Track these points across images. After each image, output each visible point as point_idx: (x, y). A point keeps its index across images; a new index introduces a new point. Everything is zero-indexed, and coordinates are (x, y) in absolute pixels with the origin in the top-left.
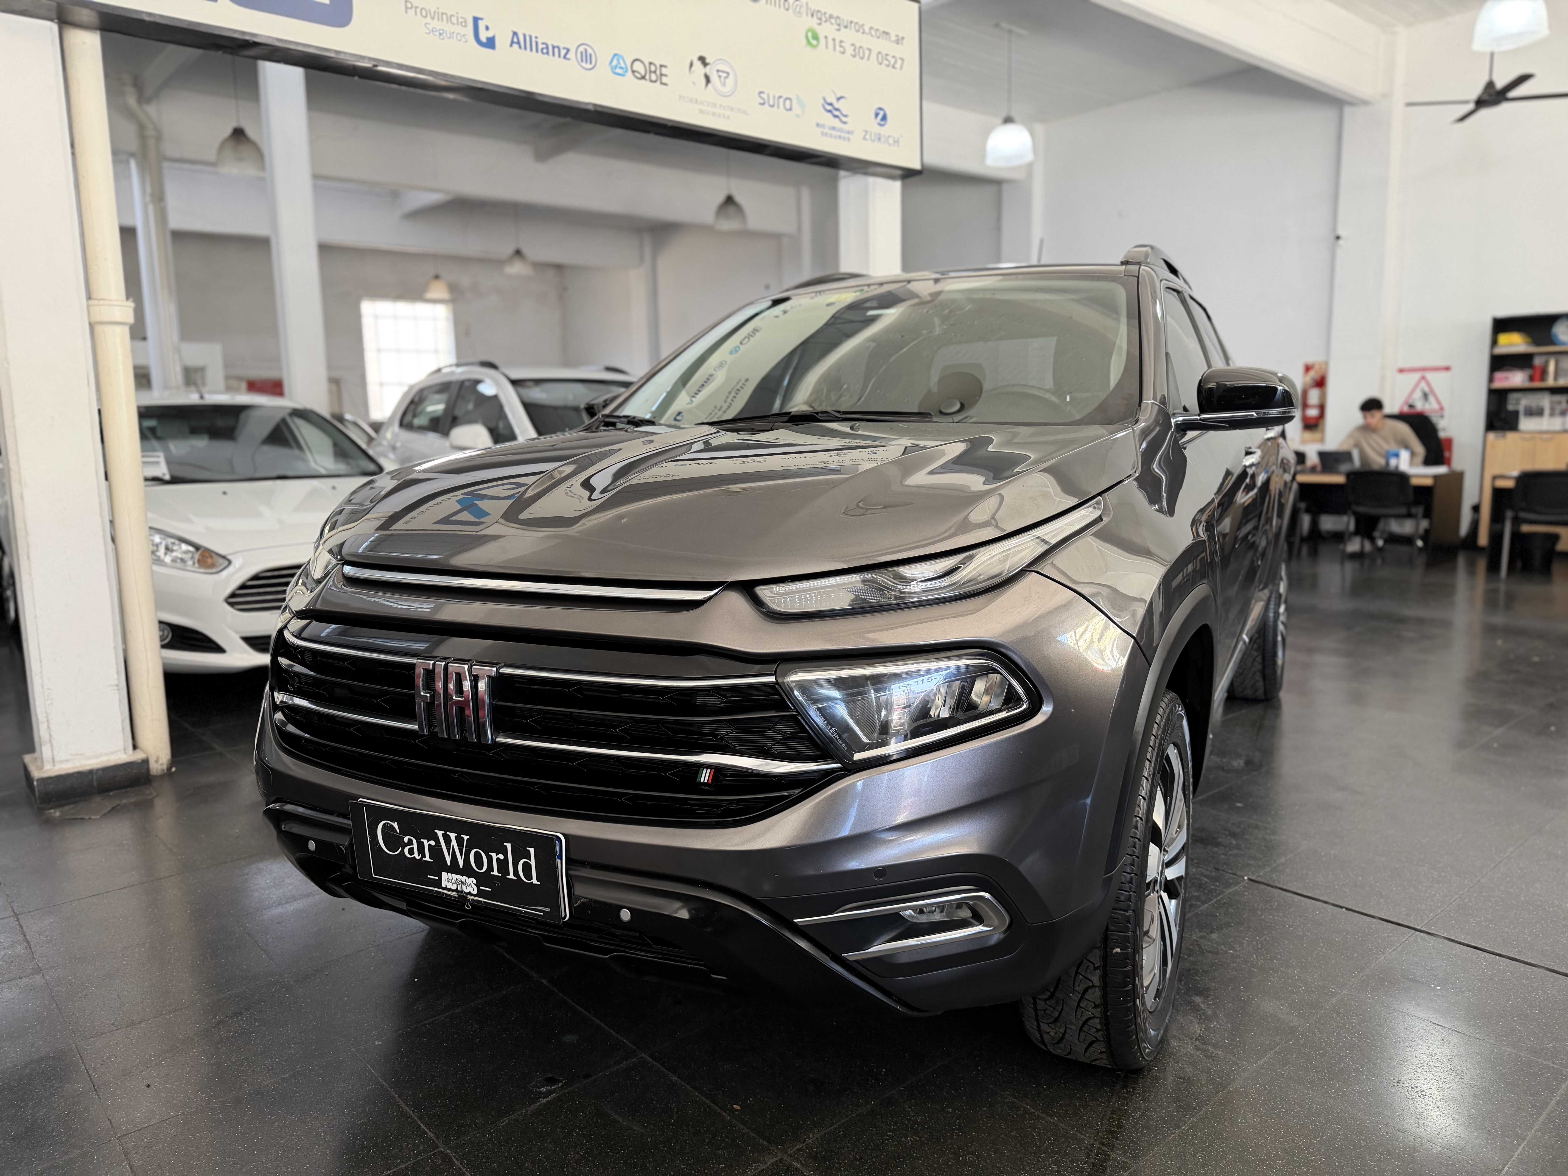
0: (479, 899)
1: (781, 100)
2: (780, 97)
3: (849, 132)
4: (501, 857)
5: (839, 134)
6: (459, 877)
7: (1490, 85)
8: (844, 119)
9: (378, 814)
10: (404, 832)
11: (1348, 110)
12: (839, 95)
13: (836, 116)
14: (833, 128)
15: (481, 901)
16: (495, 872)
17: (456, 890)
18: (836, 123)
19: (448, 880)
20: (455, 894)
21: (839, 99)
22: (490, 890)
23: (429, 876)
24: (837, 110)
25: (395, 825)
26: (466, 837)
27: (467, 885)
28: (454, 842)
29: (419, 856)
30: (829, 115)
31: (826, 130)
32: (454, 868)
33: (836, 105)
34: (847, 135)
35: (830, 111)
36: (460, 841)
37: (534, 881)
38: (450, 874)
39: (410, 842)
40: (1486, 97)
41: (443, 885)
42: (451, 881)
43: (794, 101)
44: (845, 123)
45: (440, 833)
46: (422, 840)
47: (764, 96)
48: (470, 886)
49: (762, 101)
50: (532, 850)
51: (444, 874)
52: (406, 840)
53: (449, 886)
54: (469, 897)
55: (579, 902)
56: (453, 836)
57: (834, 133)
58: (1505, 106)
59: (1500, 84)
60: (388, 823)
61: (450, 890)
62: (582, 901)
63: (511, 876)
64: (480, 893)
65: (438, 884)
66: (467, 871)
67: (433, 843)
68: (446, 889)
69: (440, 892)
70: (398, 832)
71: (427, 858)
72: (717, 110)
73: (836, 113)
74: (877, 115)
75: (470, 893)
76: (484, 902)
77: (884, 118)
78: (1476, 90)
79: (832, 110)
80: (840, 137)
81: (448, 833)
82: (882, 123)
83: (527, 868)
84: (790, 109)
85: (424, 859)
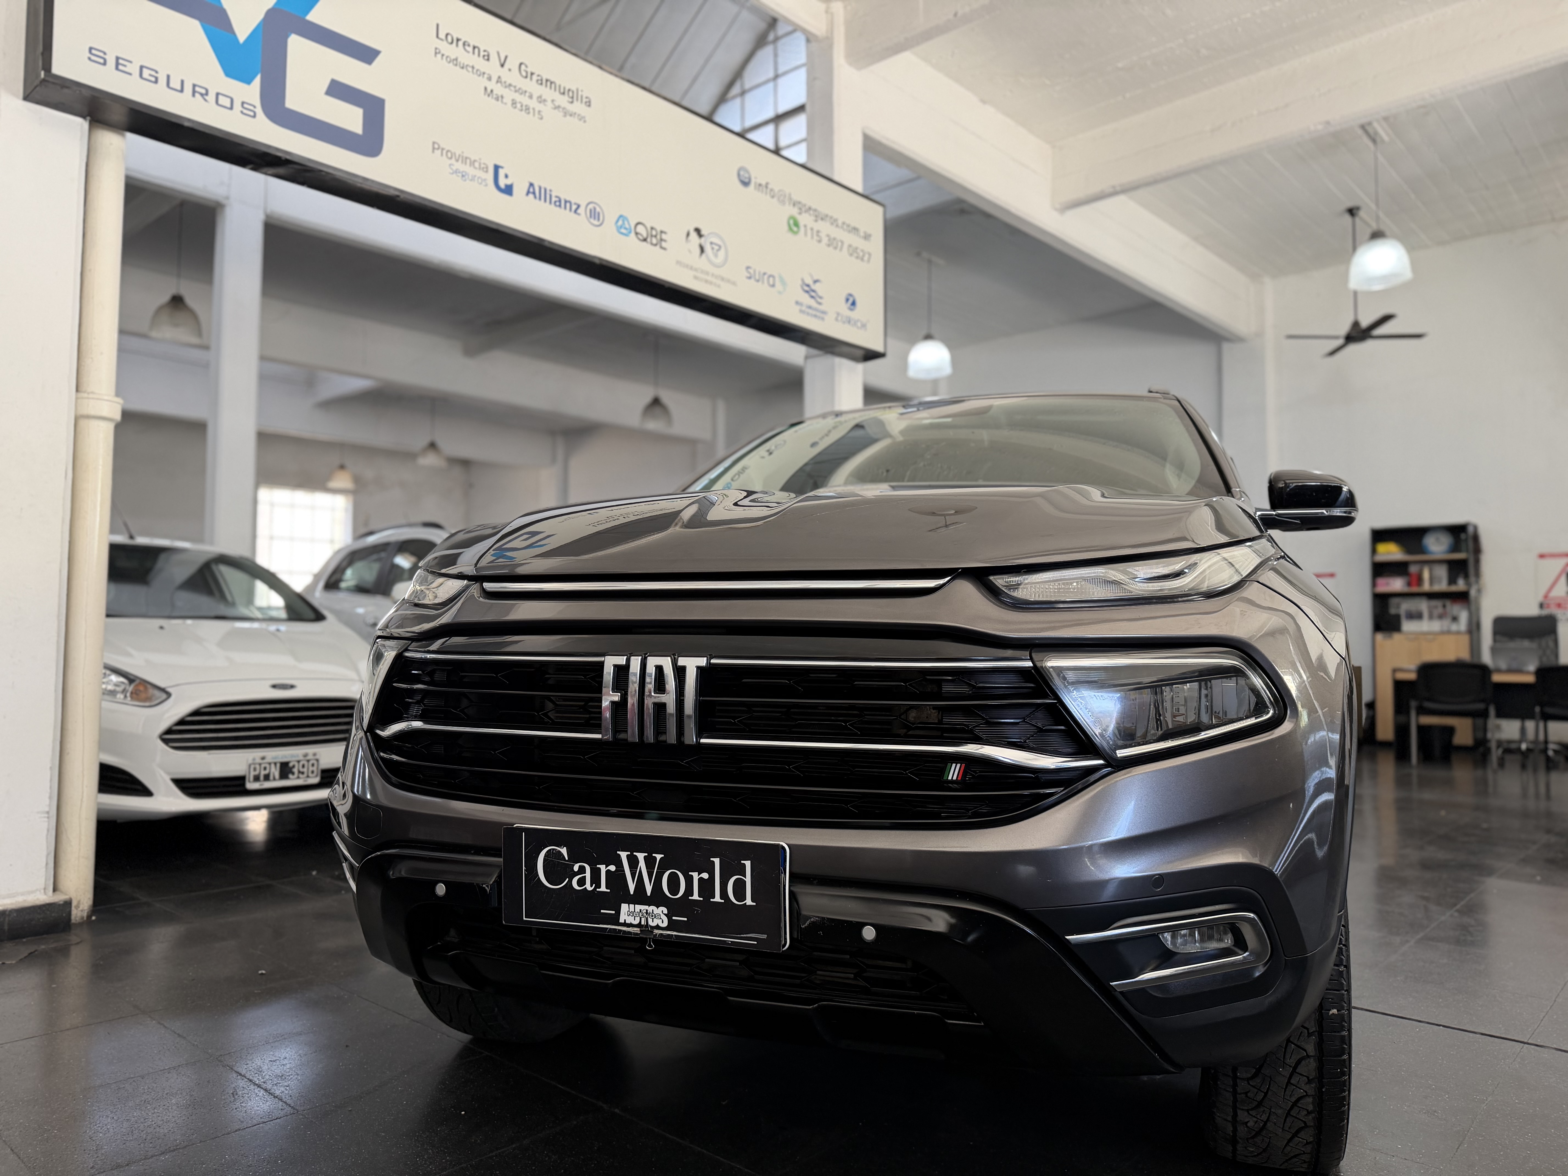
0: (669, 933)
1: (766, 277)
2: (765, 274)
3: (824, 312)
4: (705, 876)
5: (814, 313)
6: (644, 908)
7: (1356, 324)
8: (819, 300)
9: (540, 838)
10: (574, 858)
11: (1226, 346)
12: (816, 278)
13: (812, 297)
14: (810, 307)
15: (672, 935)
16: (696, 896)
17: (639, 925)
18: (812, 302)
19: (629, 914)
20: (637, 930)
21: (816, 282)
22: (686, 919)
23: (602, 911)
24: (814, 291)
25: (564, 851)
26: (659, 857)
27: (655, 916)
28: (642, 864)
29: (591, 886)
30: (806, 295)
31: (804, 308)
32: (640, 897)
33: (813, 287)
34: (822, 315)
35: (807, 292)
36: (649, 862)
37: (749, 901)
38: (632, 906)
39: (582, 870)
40: (1354, 334)
41: (622, 921)
42: (633, 914)
43: (777, 279)
44: (820, 304)
45: (624, 855)
46: (598, 866)
47: (751, 271)
48: (659, 917)
49: (748, 275)
50: (748, 864)
51: (624, 907)
52: (576, 868)
53: (630, 920)
54: (656, 931)
55: (808, 923)
56: (641, 856)
57: (810, 311)
58: (1368, 346)
59: (1365, 323)
60: (553, 849)
61: (630, 925)
62: (812, 920)
63: (717, 899)
64: (672, 925)
65: (615, 919)
66: (657, 899)
67: (612, 868)
68: (625, 924)
69: (616, 929)
70: (567, 859)
71: (603, 888)
72: (709, 278)
73: (813, 294)
74: (847, 300)
75: (658, 927)
76: (675, 935)
77: (854, 304)
78: (1344, 328)
79: (809, 290)
80: (815, 316)
81: (634, 853)
82: (852, 307)
83: (739, 887)
84: (773, 286)
85: (598, 890)
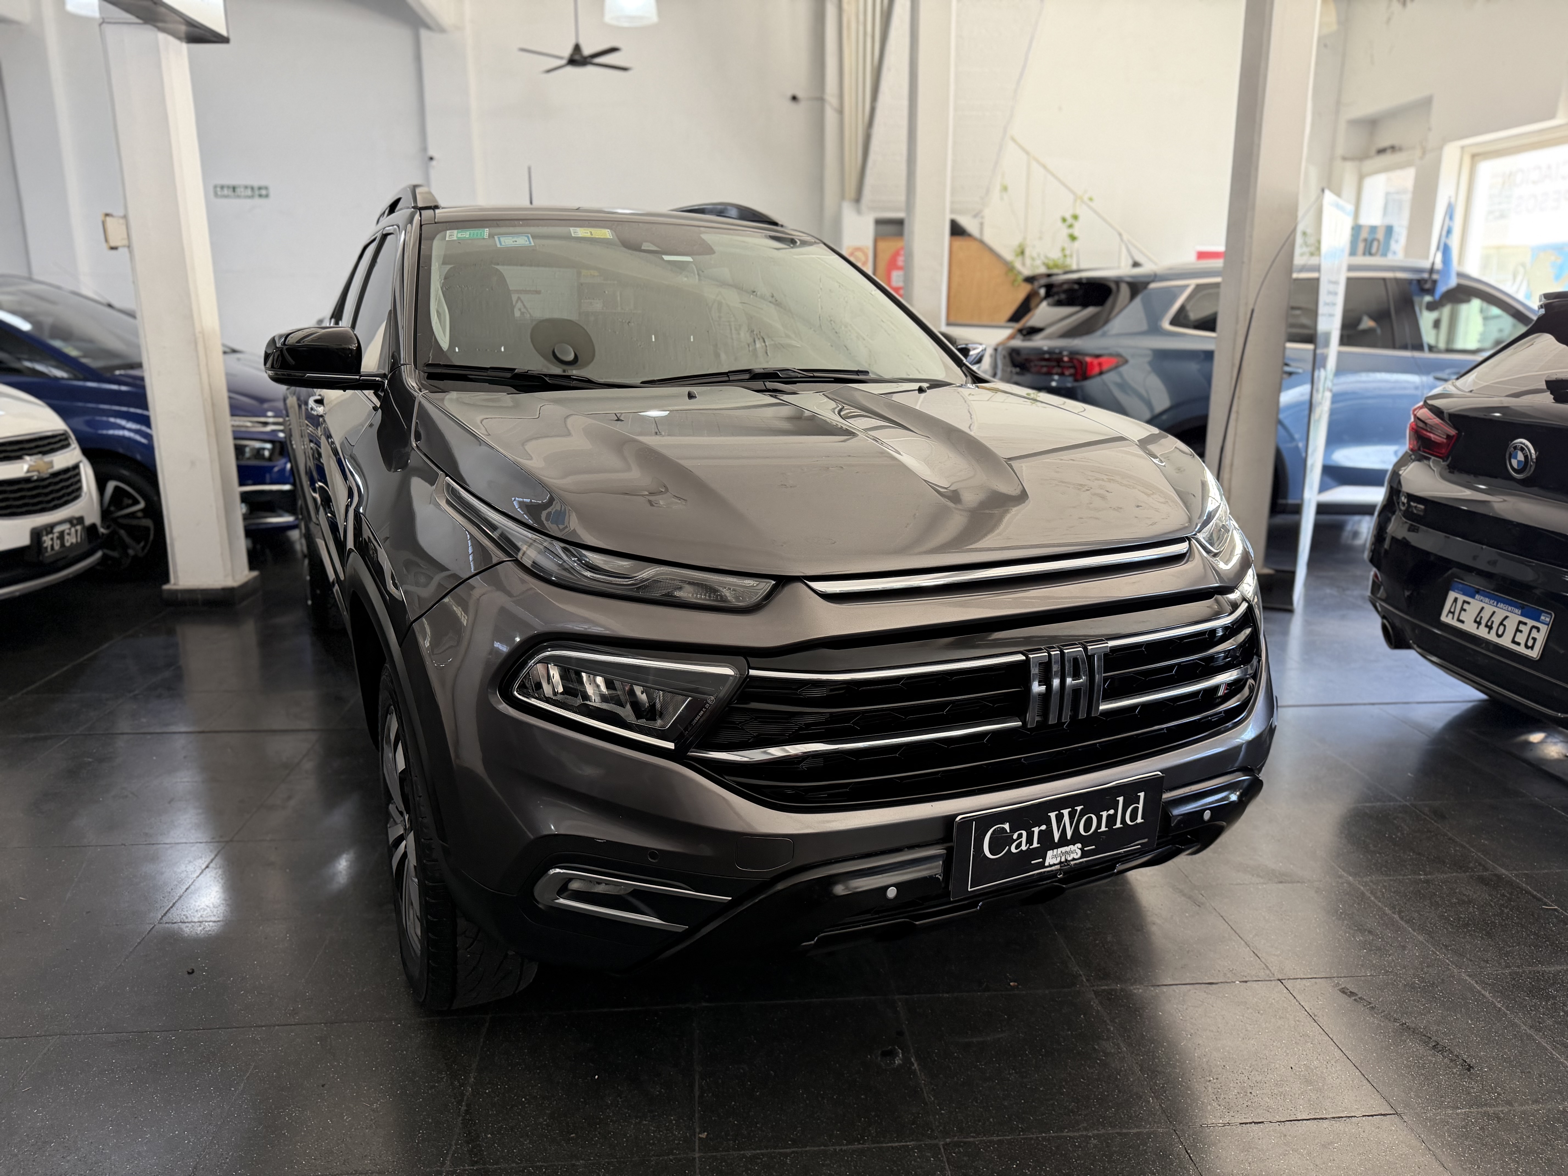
6: (1064, 849)
7: (577, 48)
9: (986, 821)
10: (1013, 830)
11: (424, 34)
15: (1083, 861)
16: (1103, 828)
19: (1052, 858)
20: (1058, 867)
22: (1094, 847)
27: (1070, 852)
28: (1066, 818)
38: (1055, 851)
40: (576, 58)
41: (1046, 864)
42: (1056, 856)
45: (1053, 815)
51: (1050, 853)
52: (1015, 836)
53: (1052, 861)
54: (1072, 863)
60: (998, 828)
61: (1055, 865)
65: (1042, 865)
69: (1041, 872)
